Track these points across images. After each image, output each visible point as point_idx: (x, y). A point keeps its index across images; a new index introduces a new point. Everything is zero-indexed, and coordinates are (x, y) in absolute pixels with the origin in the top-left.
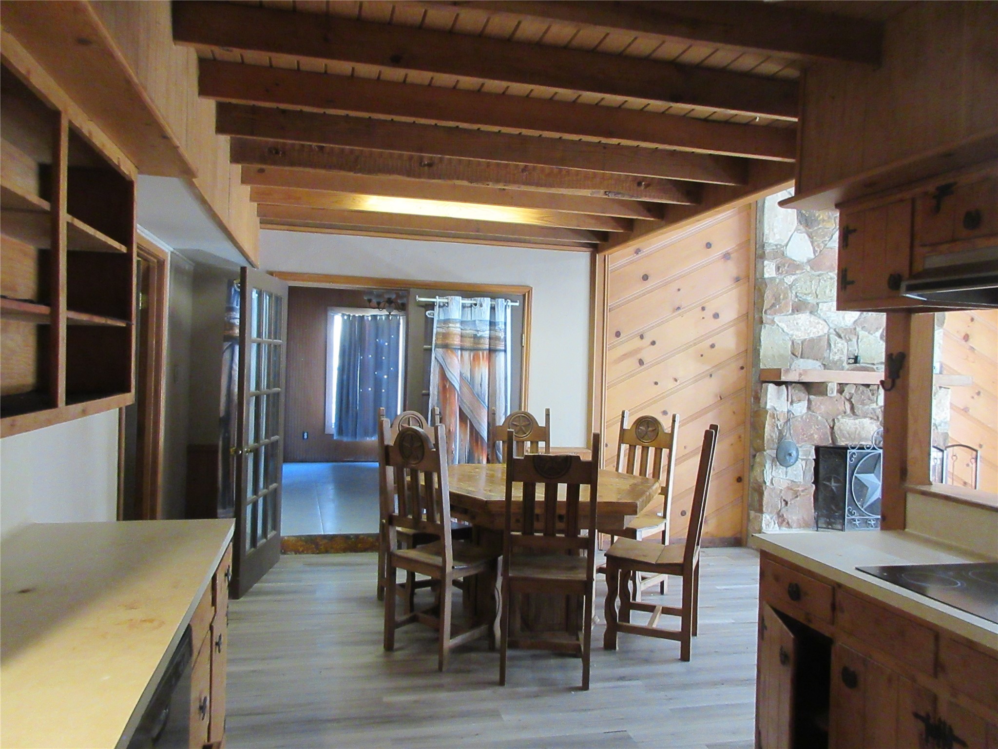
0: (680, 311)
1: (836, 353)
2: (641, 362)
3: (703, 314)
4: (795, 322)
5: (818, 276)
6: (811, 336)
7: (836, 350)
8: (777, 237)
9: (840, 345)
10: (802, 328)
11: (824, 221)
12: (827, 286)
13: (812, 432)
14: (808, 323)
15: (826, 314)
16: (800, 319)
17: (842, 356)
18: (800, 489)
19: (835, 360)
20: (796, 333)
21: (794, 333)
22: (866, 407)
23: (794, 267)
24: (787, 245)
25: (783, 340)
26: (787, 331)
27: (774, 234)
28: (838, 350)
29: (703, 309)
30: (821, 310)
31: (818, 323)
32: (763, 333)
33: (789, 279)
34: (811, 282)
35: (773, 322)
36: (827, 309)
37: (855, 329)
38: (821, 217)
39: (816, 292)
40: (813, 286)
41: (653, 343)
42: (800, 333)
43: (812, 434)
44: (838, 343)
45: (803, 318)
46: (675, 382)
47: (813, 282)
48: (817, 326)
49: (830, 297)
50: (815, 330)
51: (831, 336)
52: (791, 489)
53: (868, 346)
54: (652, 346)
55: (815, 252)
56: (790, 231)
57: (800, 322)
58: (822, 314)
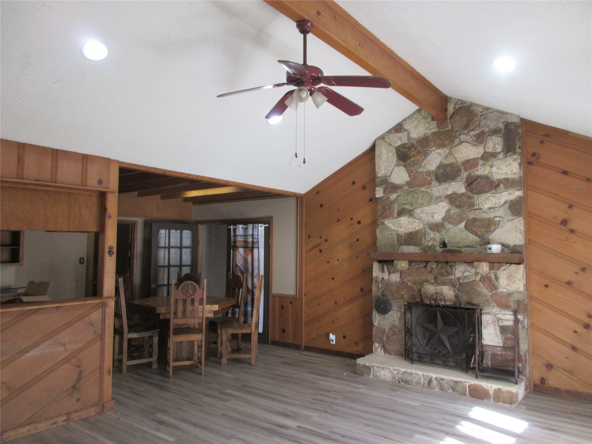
0: (339, 222)
1: (429, 241)
2: (321, 251)
3: (352, 222)
4: (398, 222)
5: (413, 191)
6: (410, 231)
7: (429, 239)
8: (383, 172)
9: (432, 235)
10: (404, 226)
11: (414, 155)
12: (419, 198)
13: (403, 293)
14: (407, 222)
15: (419, 215)
16: (401, 220)
17: (434, 242)
18: (396, 330)
19: (429, 245)
20: (400, 229)
21: (398, 230)
22: (445, 278)
23: (395, 188)
24: (390, 176)
25: (391, 234)
26: (393, 229)
27: (381, 170)
28: (431, 239)
29: (352, 219)
30: (415, 213)
31: (415, 222)
32: (378, 231)
33: (393, 197)
34: (408, 196)
35: (383, 224)
36: (420, 212)
37: (443, 223)
38: (412, 153)
39: (411, 202)
40: (409, 198)
41: (326, 240)
42: (402, 229)
43: (404, 294)
44: (430, 234)
45: (404, 220)
46: (338, 262)
47: (409, 196)
48: (414, 224)
49: (422, 204)
50: (412, 227)
51: (426, 229)
52: (392, 329)
53: (455, 235)
54: (326, 242)
55: (410, 176)
56: (391, 167)
57: (402, 222)
58: (416, 216)
